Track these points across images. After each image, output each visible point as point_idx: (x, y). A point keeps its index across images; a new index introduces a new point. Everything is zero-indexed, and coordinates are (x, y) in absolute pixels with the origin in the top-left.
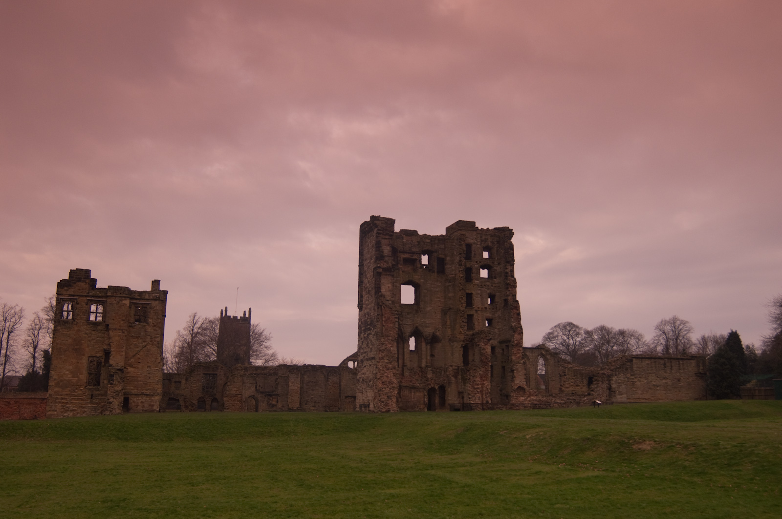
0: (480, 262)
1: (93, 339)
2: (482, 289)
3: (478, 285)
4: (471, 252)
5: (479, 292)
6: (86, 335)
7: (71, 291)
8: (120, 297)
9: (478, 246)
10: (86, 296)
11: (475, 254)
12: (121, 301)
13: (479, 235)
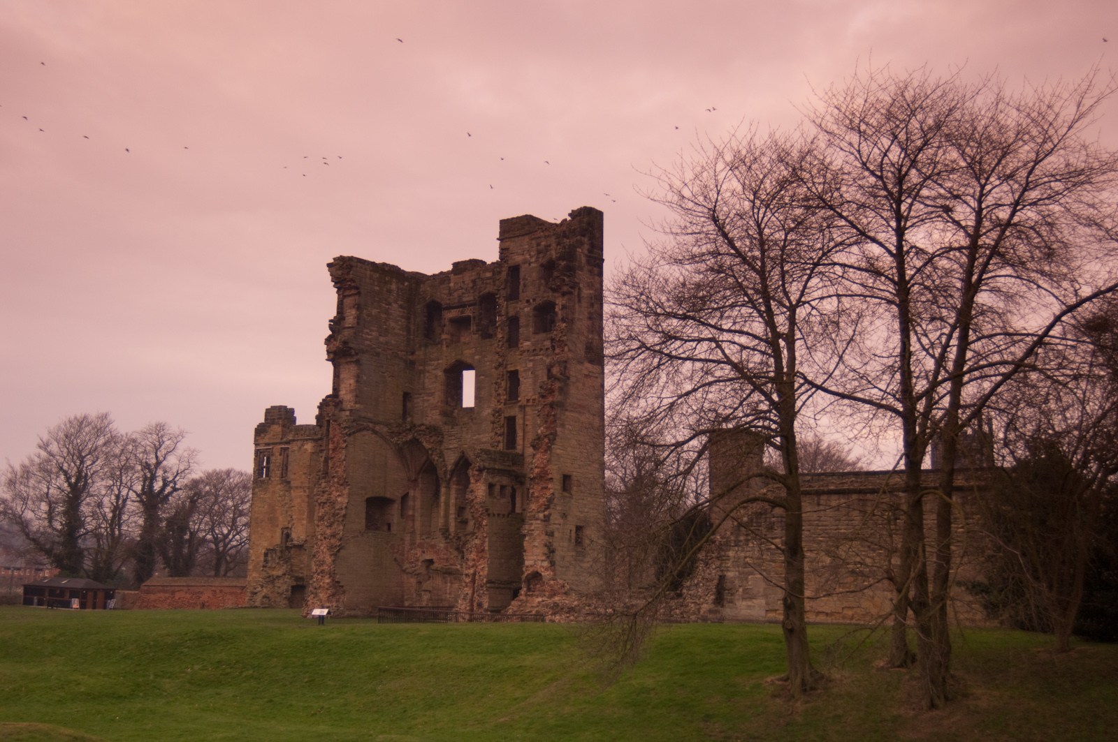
0: (534, 300)
1: (286, 504)
2: (536, 357)
3: (528, 351)
4: (519, 283)
5: (530, 365)
6: (279, 499)
7: (266, 440)
8: (301, 440)
9: (533, 265)
10: (280, 443)
11: (525, 286)
12: (303, 445)
13: (534, 242)
